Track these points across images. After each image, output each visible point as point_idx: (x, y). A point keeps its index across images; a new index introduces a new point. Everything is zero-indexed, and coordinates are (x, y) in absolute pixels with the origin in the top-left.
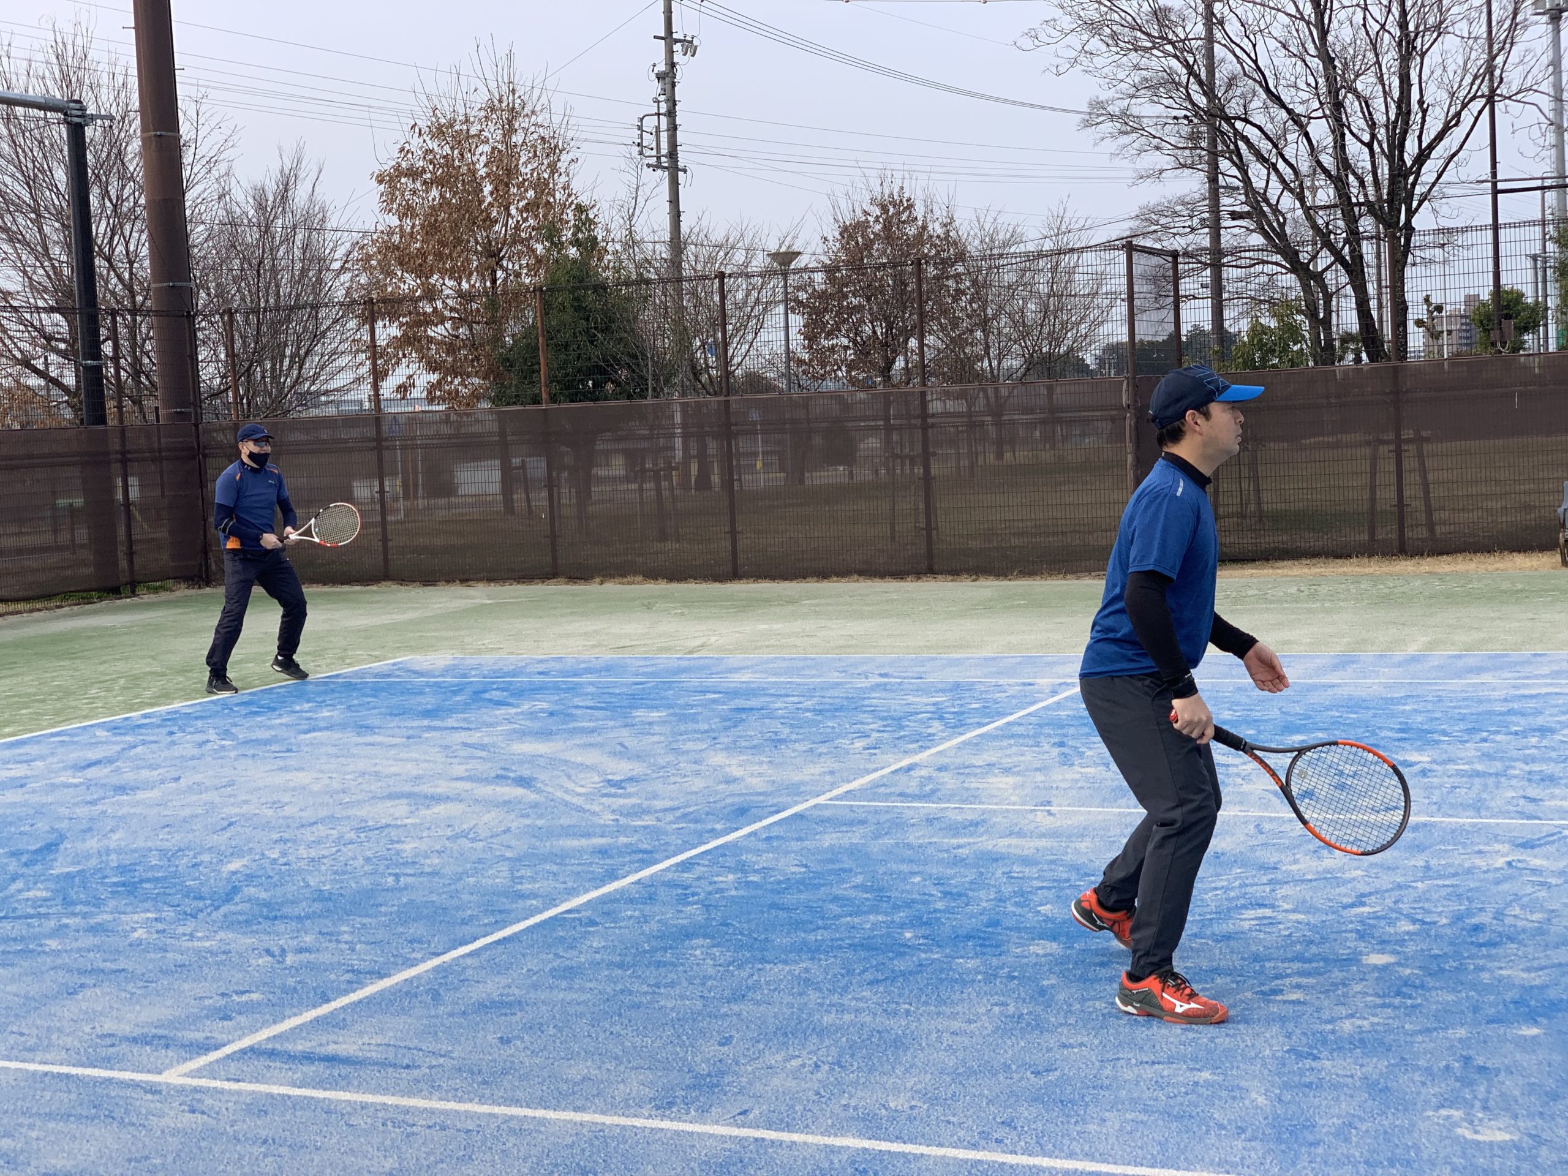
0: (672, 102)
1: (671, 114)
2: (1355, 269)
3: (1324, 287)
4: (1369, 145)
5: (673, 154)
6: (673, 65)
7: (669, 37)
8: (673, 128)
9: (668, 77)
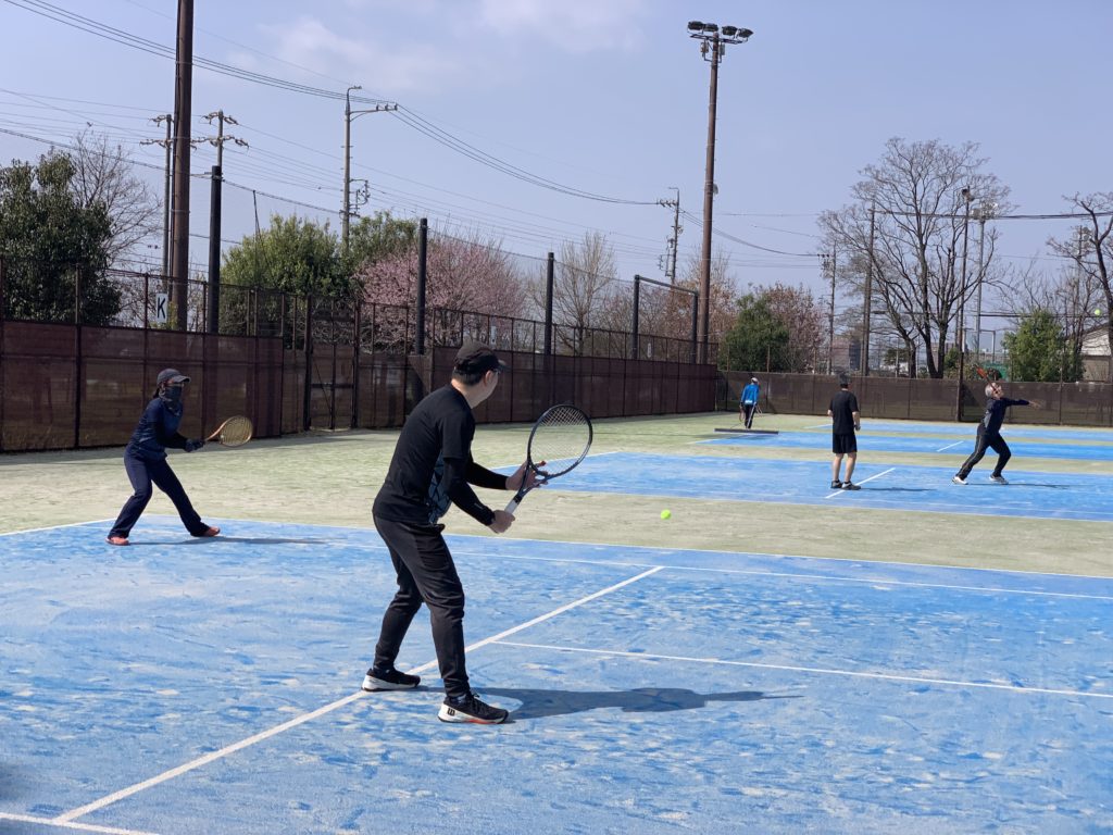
0: (675, 251)
1: (675, 256)
2: (927, 339)
3: (913, 344)
4: (938, 296)
5: (674, 271)
6: (676, 237)
7: (677, 228)
8: (675, 261)
9: (674, 241)
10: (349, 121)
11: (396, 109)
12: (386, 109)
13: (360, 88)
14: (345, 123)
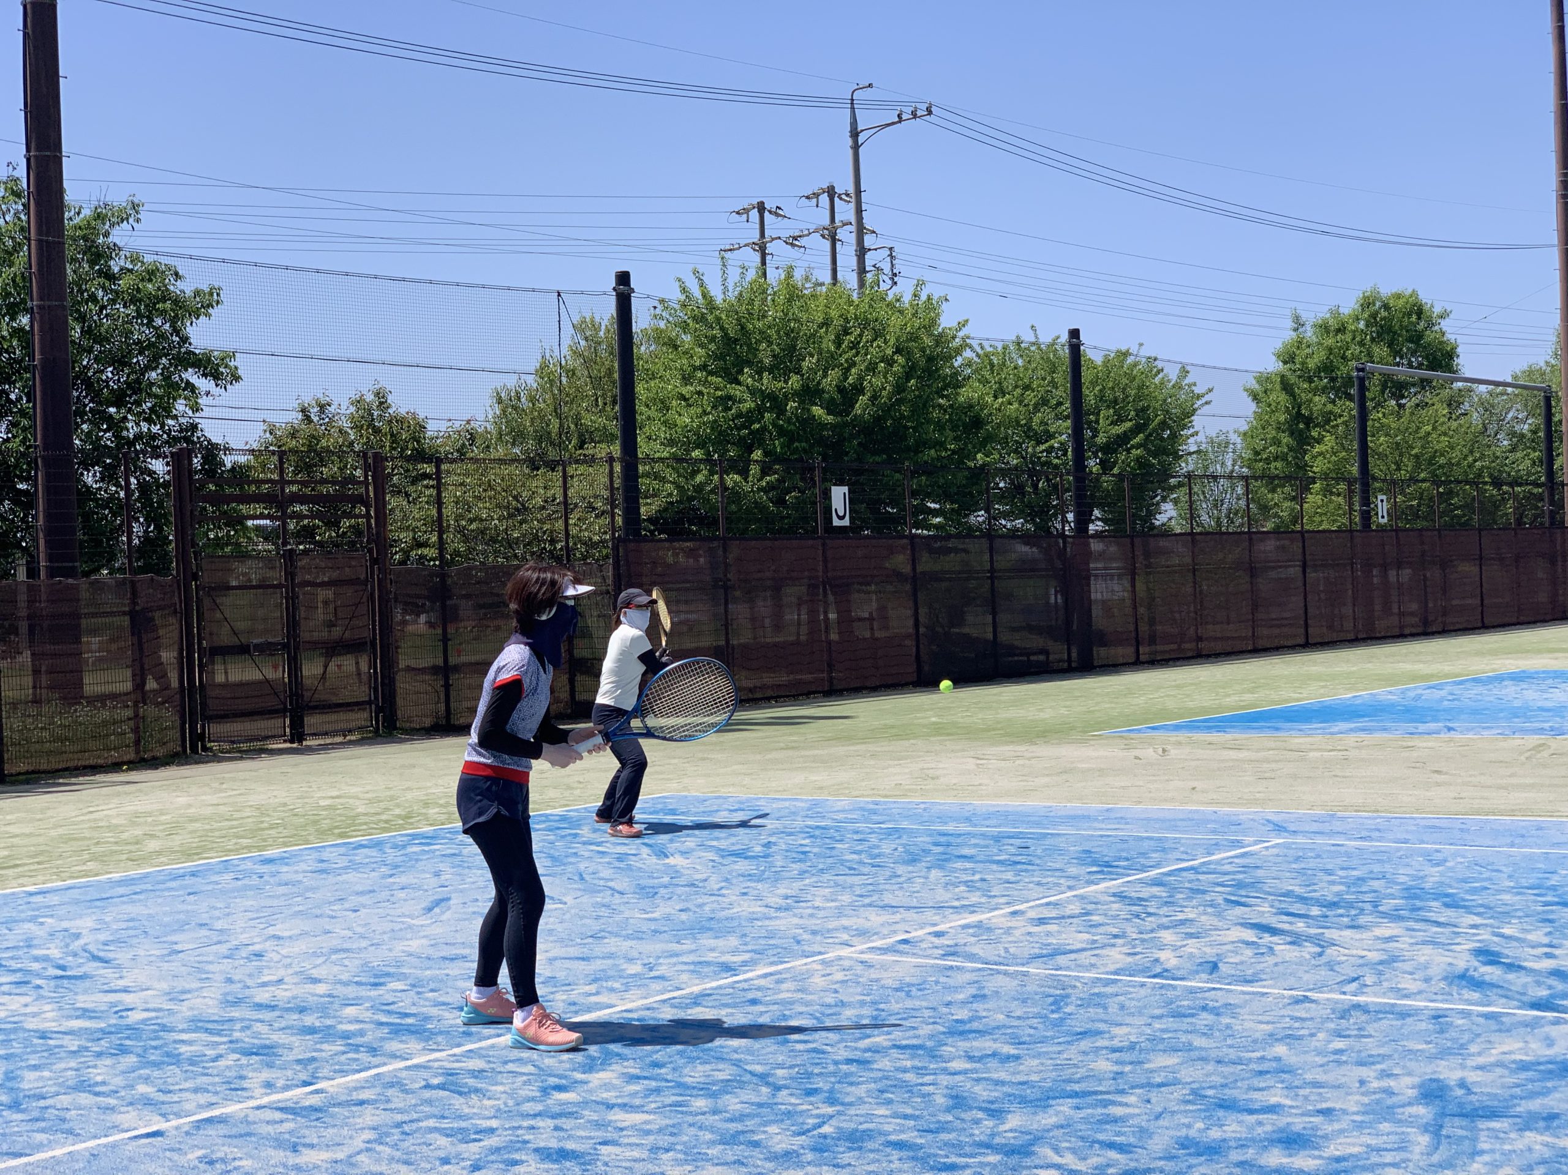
10: (856, 147)
11: (930, 113)
12: (914, 115)
13: (870, 86)
14: (850, 152)
